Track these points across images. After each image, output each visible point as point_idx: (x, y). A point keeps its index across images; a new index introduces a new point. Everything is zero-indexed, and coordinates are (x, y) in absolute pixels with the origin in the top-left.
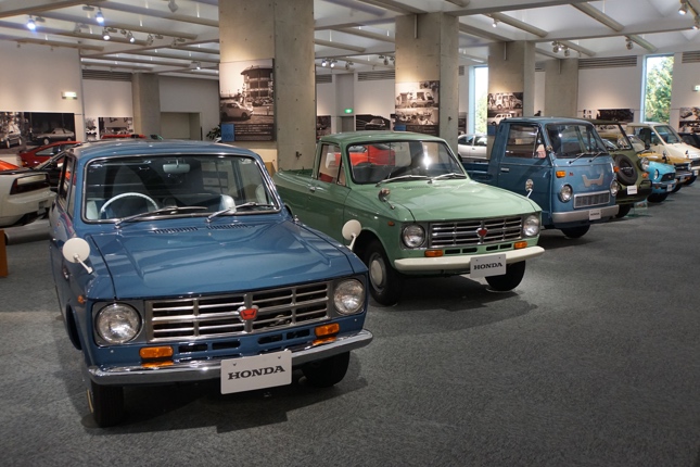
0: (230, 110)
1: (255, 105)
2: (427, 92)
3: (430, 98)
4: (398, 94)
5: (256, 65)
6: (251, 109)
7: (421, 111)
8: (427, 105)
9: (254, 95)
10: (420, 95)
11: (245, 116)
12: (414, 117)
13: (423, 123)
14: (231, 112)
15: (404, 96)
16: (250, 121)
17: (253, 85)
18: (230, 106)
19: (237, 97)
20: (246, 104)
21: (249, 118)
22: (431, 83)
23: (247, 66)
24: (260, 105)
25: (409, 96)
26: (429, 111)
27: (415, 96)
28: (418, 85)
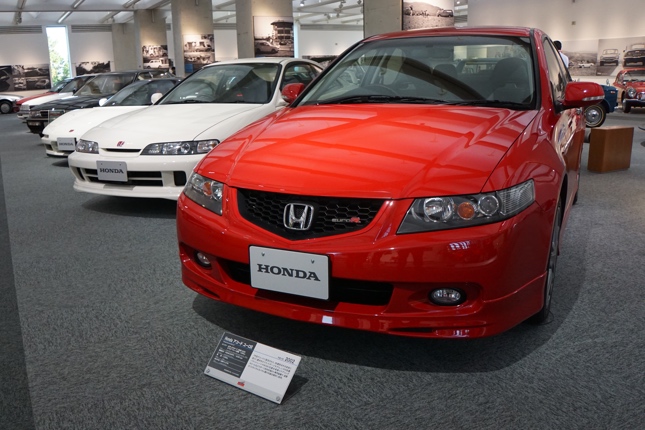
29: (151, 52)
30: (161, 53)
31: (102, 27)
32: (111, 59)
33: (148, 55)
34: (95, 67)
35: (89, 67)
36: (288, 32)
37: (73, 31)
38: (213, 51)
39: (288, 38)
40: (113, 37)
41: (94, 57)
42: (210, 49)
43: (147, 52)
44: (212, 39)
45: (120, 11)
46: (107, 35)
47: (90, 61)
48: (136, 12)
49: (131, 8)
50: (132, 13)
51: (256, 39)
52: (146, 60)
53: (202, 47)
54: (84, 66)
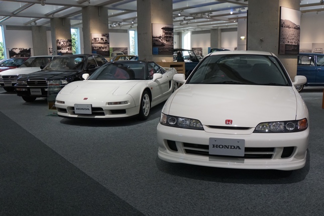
0: (157, 42)
1: (167, 41)
2: (105, 38)
3: (106, 40)
4: (93, 38)
5: (167, 26)
6: (165, 42)
7: (103, 46)
8: (105, 43)
9: (167, 37)
10: (102, 39)
11: (163, 45)
12: (100, 48)
13: (104, 50)
14: (157, 43)
15: (95, 39)
16: (165, 47)
17: (166, 33)
18: (157, 40)
19: (160, 37)
20: (163, 40)
21: (164, 45)
22: (106, 34)
23: (164, 26)
24: (168, 41)
25: (97, 39)
26: (106, 45)
27: (100, 39)
28: (101, 35)
29: (62, 43)
30: (68, 44)
31: (25, 27)
32: (31, 47)
33: (60, 45)
34: (21, 52)
35: (17, 51)
36: (170, 34)
37: (7, 29)
38: (109, 44)
39: (170, 37)
40: (32, 34)
41: (21, 45)
42: (107, 43)
43: (60, 43)
44: (108, 37)
45: (41, 18)
46: (29, 32)
47: (18, 48)
48: (52, 19)
49: (49, 17)
50: (49, 20)
51: (153, 37)
52: (59, 48)
53: (102, 41)
54: (14, 51)
